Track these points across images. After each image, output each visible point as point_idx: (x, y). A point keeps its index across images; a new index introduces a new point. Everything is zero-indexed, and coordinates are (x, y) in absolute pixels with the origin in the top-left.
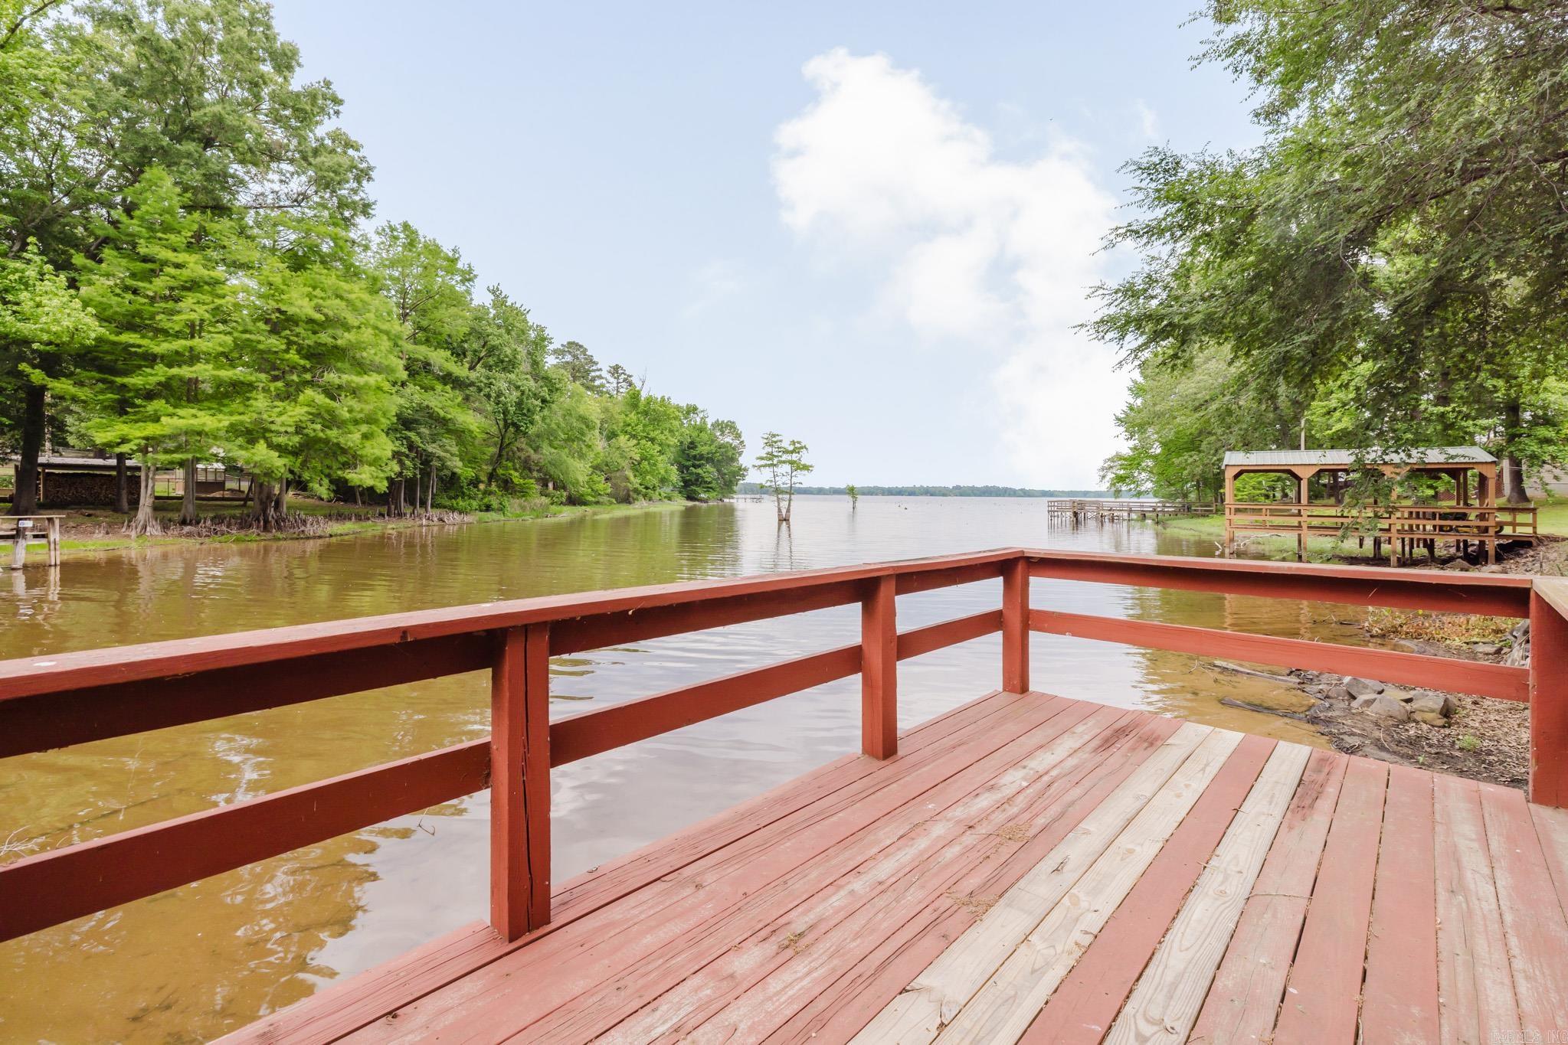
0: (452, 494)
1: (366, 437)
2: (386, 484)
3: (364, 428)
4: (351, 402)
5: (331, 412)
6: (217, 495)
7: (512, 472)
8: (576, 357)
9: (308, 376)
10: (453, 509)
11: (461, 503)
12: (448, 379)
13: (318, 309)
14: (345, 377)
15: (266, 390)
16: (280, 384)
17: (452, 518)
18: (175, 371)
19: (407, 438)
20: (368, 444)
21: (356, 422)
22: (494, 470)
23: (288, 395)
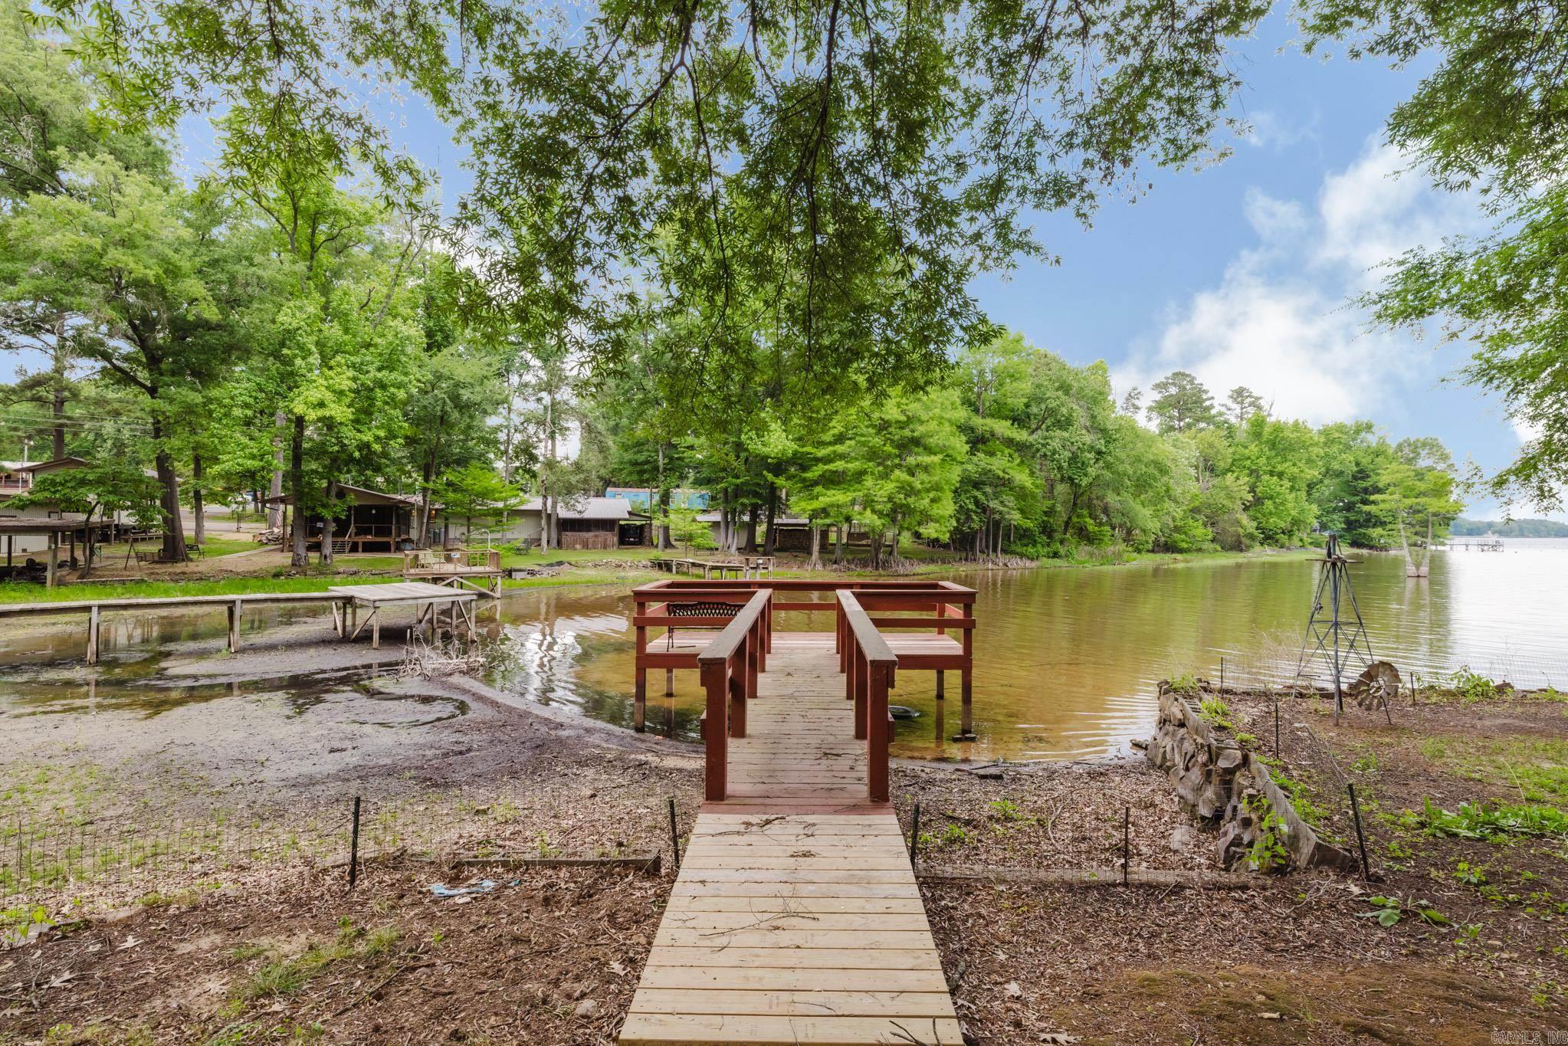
0: (1025, 541)
1: (933, 501)
2: (948, 535)
3: (932, 495)
4: (924, 477)
5: (910, 485)
6: (864, 542)
7: (1088, 520)
8: (1183, 388)
9: (897, 461)
10: (1022, 556)
11: (1031, 550)
12: (1010, 442)
13: (903, 412)
14: (920, 458)
15: (872, 473)
16: (881, 468)
17: (1016, 563)
18: (826, 467)
19: (975, 498)
20: (935, 506)
21: (928, 491)
22: (1070, 518)
23: (885, 476)
